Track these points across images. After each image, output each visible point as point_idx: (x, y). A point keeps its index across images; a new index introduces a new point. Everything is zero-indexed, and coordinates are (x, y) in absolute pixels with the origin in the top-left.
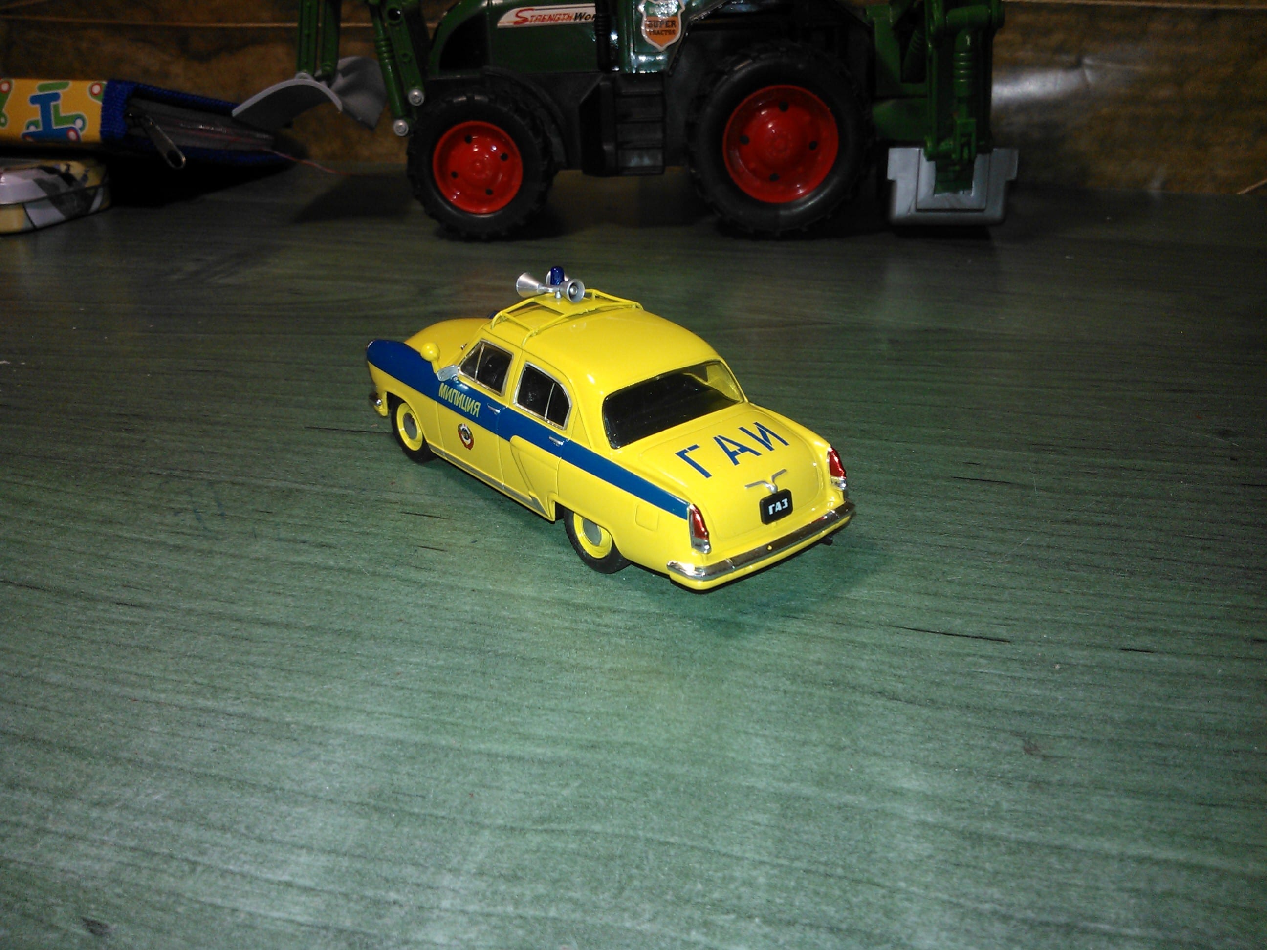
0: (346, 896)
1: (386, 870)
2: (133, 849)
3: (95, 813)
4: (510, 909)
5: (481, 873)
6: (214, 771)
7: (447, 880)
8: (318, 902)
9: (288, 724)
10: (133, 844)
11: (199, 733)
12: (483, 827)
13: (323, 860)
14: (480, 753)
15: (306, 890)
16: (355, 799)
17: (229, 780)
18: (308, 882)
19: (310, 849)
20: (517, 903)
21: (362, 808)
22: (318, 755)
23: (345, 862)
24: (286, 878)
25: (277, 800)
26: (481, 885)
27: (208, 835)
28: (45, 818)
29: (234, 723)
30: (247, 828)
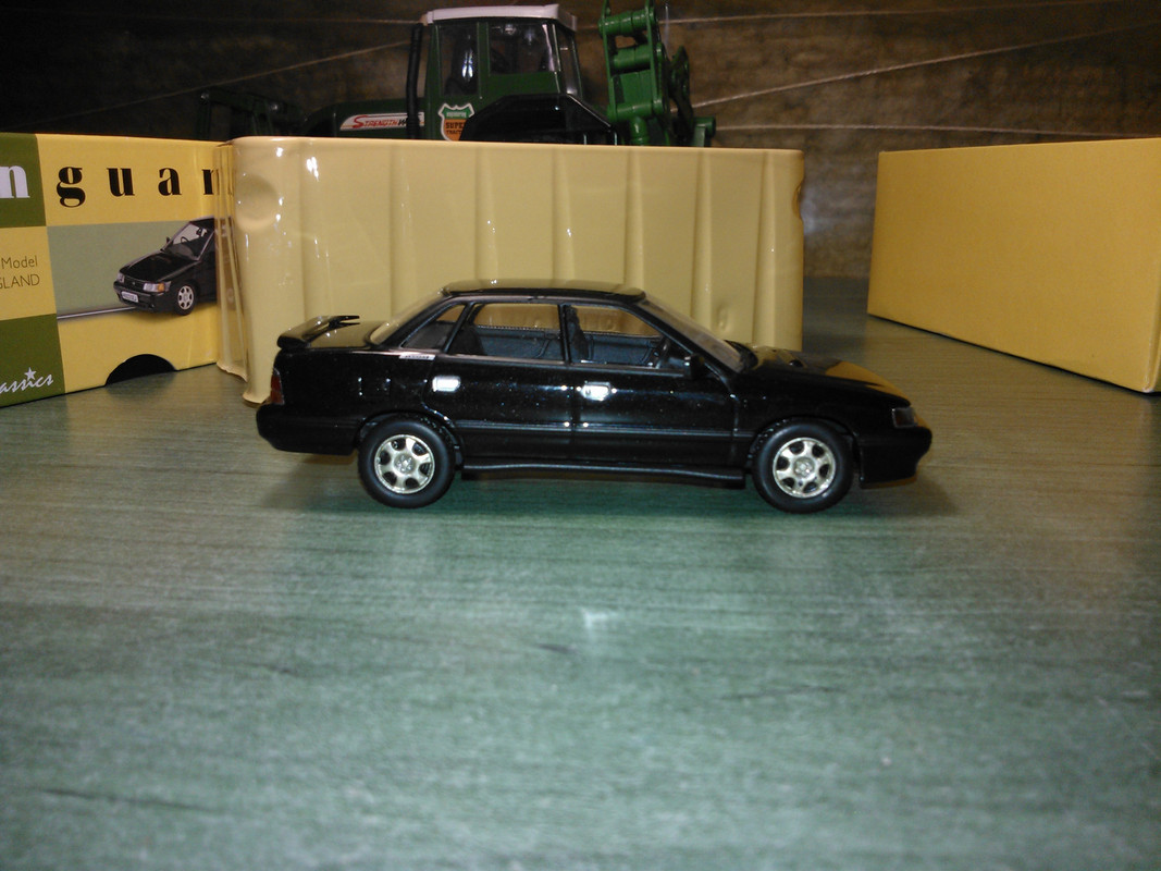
3: (471, 586)
4: (954, 611)
5: (900, 595)
6: (566, 556)
7: (873, 600)
8: (766, 619)
10: (534, 599)
11: (522, 539)
13: (737, 597)
15: (743, 614)
16: (724, 564)
18: (740, 609)
20: (957, 607)
21: (738, 569)
22: (657, 544)
23: (762, 597)
24: (715, 608)
25: (648, 568)
26: (909, 601)
27: (604, 590)
28: (420, 592)
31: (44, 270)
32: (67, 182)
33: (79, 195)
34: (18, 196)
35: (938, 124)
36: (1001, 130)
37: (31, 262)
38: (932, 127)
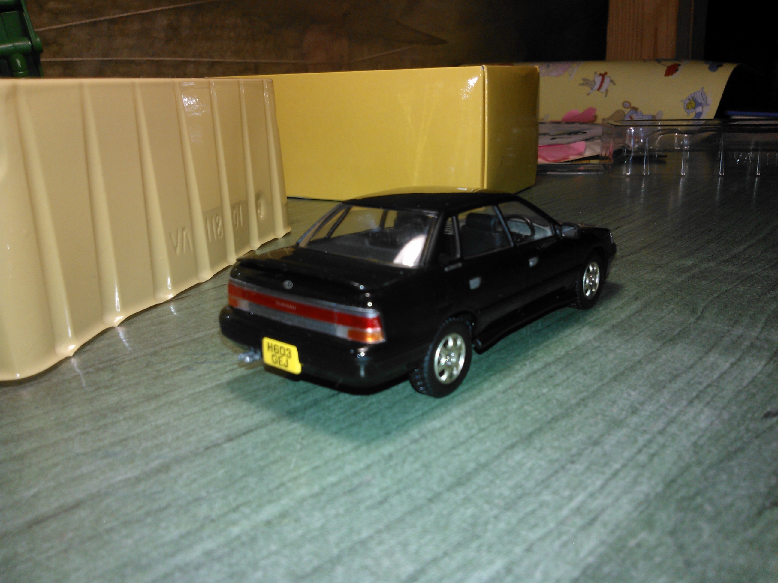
35: (152, 56)
36: (192, 59)
38: (149, 58)
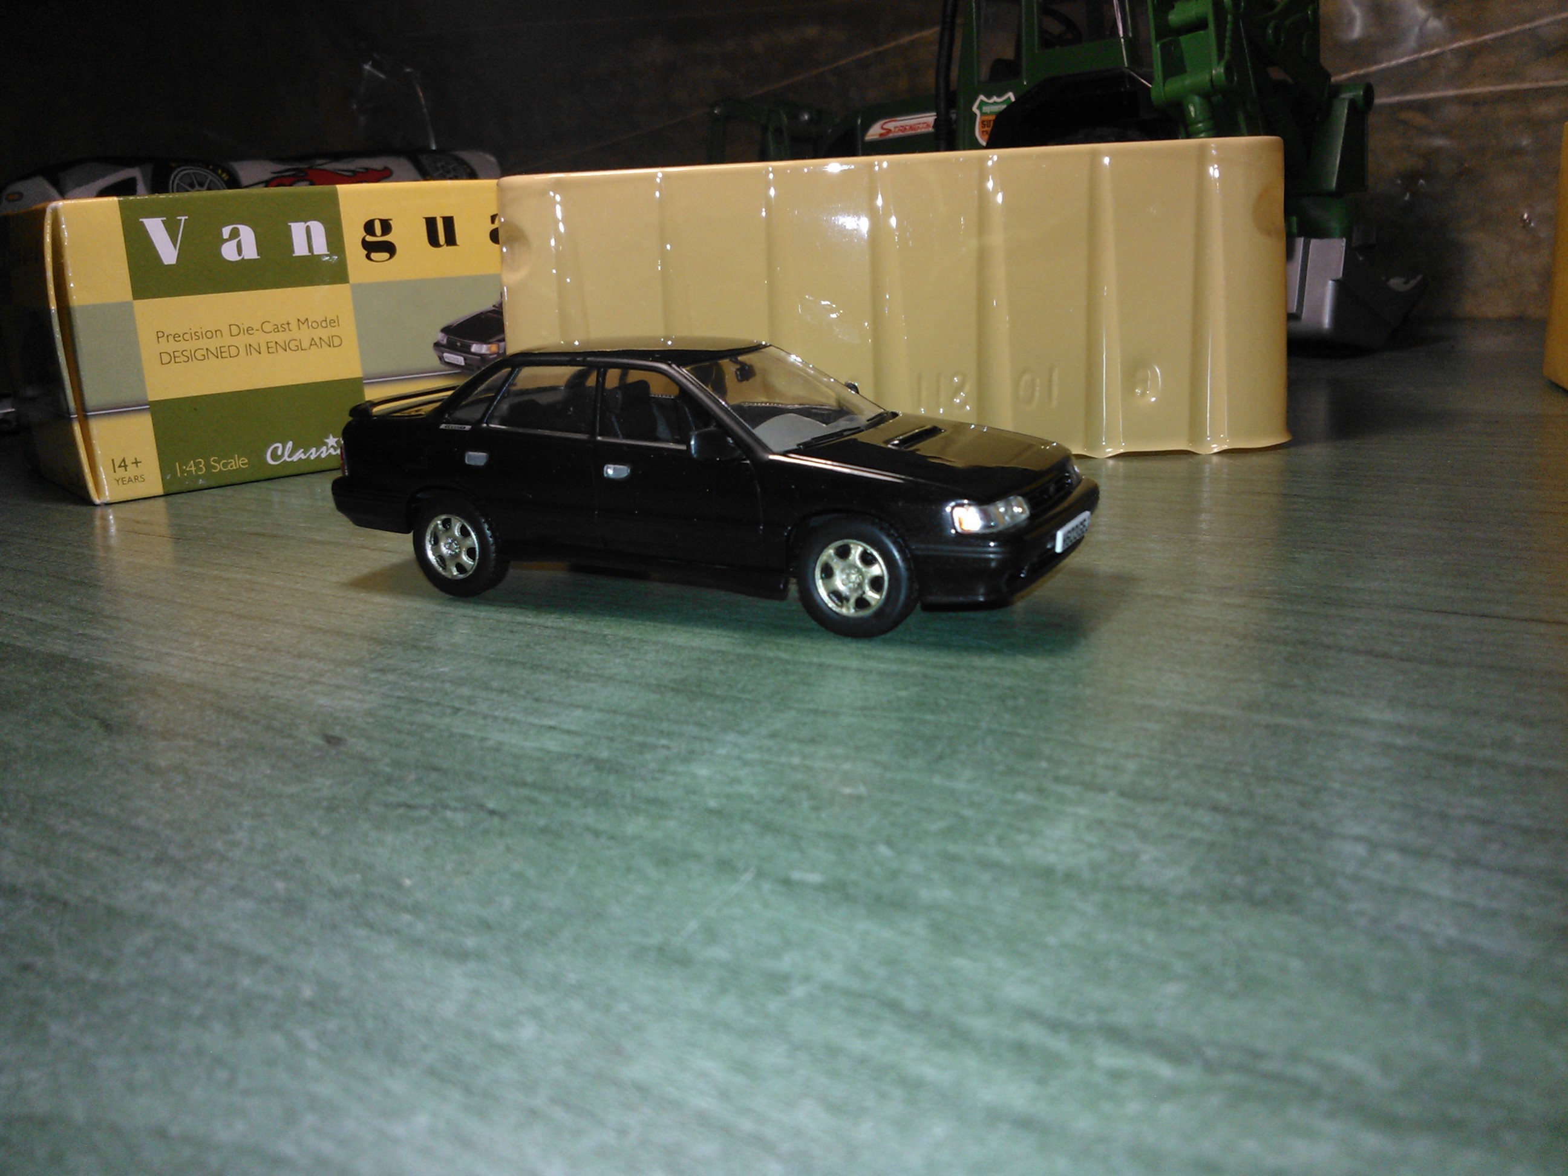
0: (612, 739)
1: (665, 726)
2: (399, 697)
4: (796, 760)
5: (773, 735)
7: (731, 737)
8: (579, 741)
9: (605, 636)
10: (402, 694)
12: (790, 708)
13: (598, 716)
14: (811, 664)
15: (569, 732)
16: (654, 682)
17: (523, 664)
18: (573, 728)
19: (586, 708)
20: (804, 757)
21: (660, 688)
22: (628, 655)
23: (622, 719)
24: (552, 723)
25: (568, 678)
26: (770, 743)
27: (483, 694)
28: (322, 676)
29: (548, 632)
30: (528, 692)
31: (348, 329)
32: (373, 234)
33: (390, 249)
34: (315, 253)
37: (333, 323)
